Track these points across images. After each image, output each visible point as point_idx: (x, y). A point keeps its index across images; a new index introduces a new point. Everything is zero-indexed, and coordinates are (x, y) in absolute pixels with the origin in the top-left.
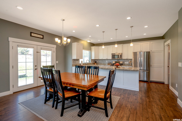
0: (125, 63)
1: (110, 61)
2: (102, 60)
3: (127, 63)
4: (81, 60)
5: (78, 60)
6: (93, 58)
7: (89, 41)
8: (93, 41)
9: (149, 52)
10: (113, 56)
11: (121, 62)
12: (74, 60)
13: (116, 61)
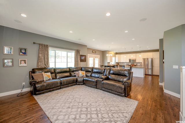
0: (138, 65)
1: (128, 63)
2: (122, 62)
3: (139, 65)
4: (111, 63)
5: (109, 63)
6: (117, 61)
7: (115, 52)
8: (117, 52)
9: (152, 59)
10: (130, 60)
11: (135, 64)
12: (108, 63)
13: (132, 63)
